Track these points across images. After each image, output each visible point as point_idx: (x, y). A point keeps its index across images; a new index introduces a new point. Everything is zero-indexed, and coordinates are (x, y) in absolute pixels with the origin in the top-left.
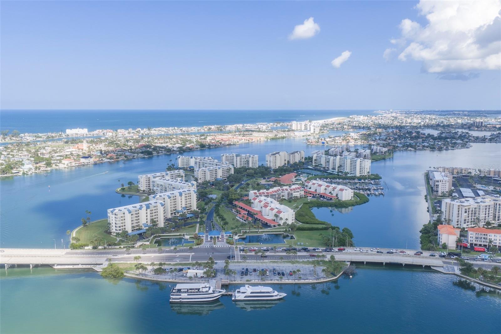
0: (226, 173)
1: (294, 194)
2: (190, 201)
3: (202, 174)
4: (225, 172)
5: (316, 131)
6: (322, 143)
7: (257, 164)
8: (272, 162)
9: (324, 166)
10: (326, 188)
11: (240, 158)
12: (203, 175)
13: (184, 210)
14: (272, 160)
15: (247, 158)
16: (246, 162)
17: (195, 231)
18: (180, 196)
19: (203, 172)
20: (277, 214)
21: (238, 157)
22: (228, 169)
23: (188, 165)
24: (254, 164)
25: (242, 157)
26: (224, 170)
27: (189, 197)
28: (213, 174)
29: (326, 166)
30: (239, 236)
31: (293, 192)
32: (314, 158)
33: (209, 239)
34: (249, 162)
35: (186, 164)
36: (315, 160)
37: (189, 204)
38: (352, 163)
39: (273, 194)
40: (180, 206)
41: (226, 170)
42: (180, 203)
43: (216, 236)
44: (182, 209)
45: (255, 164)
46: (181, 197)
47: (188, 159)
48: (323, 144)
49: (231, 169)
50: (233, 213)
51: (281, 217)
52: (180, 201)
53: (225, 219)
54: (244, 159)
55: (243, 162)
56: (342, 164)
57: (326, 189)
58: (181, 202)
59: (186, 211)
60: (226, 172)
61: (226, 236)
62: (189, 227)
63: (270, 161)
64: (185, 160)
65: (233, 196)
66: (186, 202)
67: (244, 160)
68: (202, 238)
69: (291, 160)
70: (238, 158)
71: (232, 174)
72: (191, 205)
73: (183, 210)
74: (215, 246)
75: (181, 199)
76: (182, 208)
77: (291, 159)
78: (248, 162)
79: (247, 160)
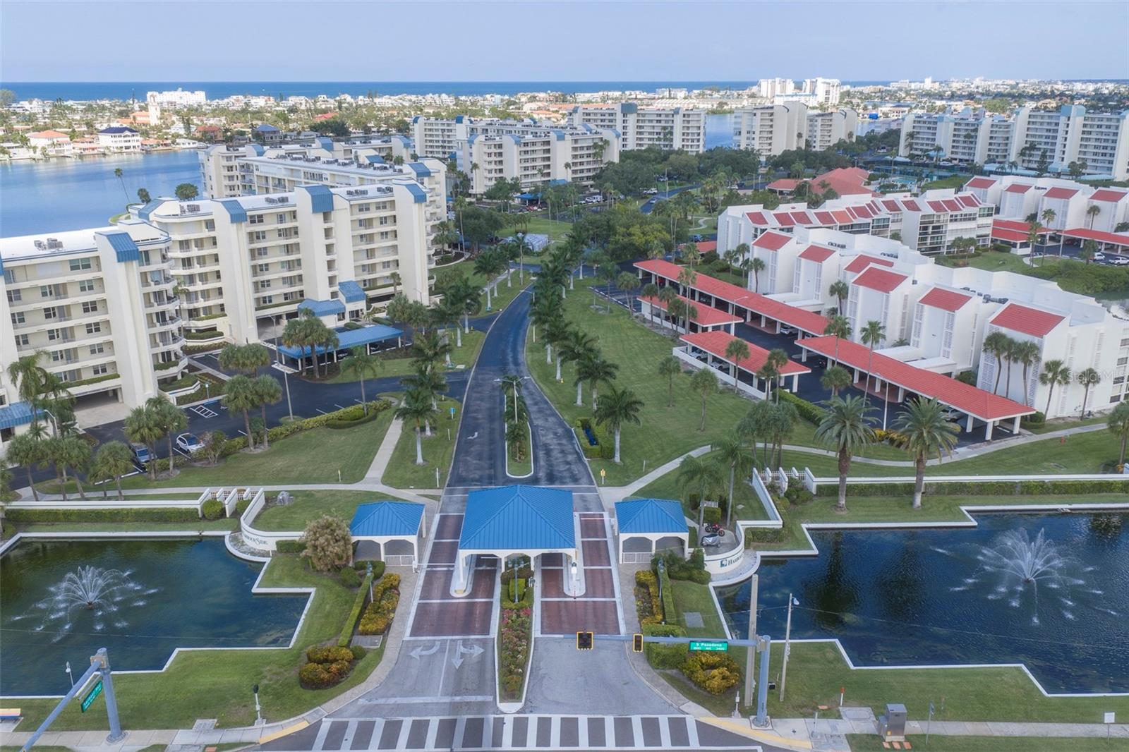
0: (588, 163)
1: (951, 226)
2: (395, 247)
3: (490, 155)
4: (582, 156)
5: (830, 96)
6: (870, 117)
7: (701, 143)
8: (757, 136)
9: (949, 156)
10: (1096, 203)
11: (638, 121)
12: (490, 162)
13: (349, 300)
14: (757, 130)
15: (663, 118)
16: (662, 136)
17: (356, 471)
18: (315, 210)
19: (493, 150)
20: (1004, 330)
21: (631, 113)
22: (595, 146)
23: (447, 150)
24: (690, 143)
25: (644, 115)
26: (582, 148)
27: (388, 228)
28: (534, 160)
29: (954, 156)
30: (756, 538)
31: (945, 216)
32: (906, 128)
33: (461, 585)
34: (671, 133)
35: (440, 144)
36: (911, 135)
37: (386, 264)
38: (1090, 133)
39: (855, 222)
40: (323, 274)
41: (588, 148)
42: (321, 258)
43: (533, 553)
44: (334, 295)
45: (695, 143)
46: (326, 217)
47: (448, 125)
48: (871, 120)
49: (607, 142)
50: (645, 320)
51: (1047, 355)
52: (321, 242)
53: (604, 365)
54: (651, 121)
55: (650, 133)
56: (1038, 140)
57: (1094, 210)
58: (329, 248)
59: (361, 305)
60: (589, 156)
61: (632, 545)
62: (331, 425)
63: (748, 132)
64: (437, 130)
65: (635, 230)
66: (370, 253)
67: (653, 127)
68: (394, 564)
69: (818, 138)
70: (632, 119)
71: (613, 163)
72: (394, 276)
73: (342, 298)
74: (510, 710)
75: (328, 232)
76: (336, 288)
77: (818, 134)
78: (668, 133)
79: (664, 128)
